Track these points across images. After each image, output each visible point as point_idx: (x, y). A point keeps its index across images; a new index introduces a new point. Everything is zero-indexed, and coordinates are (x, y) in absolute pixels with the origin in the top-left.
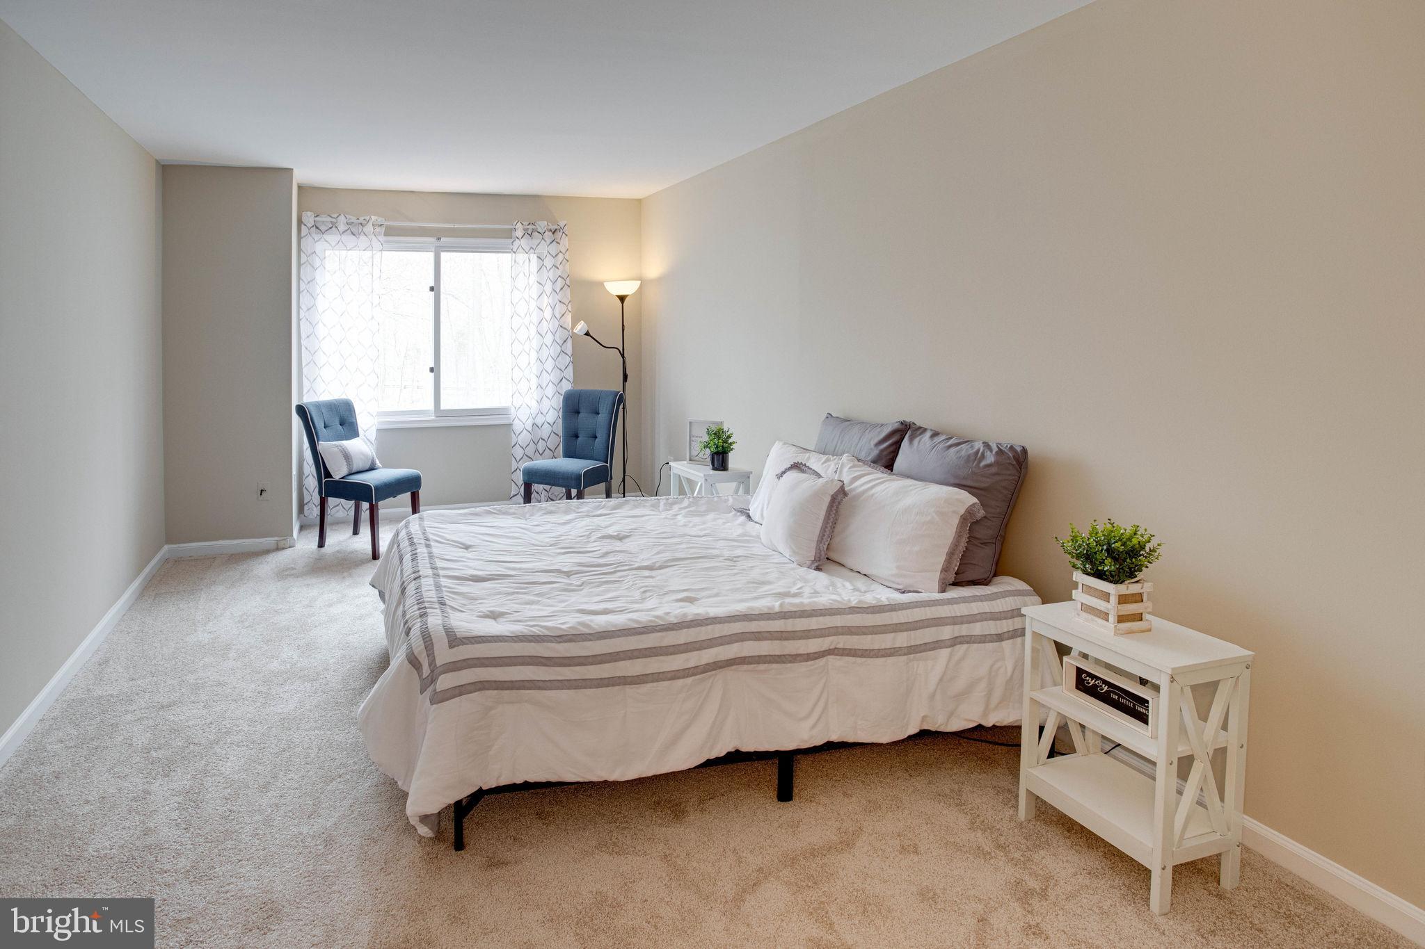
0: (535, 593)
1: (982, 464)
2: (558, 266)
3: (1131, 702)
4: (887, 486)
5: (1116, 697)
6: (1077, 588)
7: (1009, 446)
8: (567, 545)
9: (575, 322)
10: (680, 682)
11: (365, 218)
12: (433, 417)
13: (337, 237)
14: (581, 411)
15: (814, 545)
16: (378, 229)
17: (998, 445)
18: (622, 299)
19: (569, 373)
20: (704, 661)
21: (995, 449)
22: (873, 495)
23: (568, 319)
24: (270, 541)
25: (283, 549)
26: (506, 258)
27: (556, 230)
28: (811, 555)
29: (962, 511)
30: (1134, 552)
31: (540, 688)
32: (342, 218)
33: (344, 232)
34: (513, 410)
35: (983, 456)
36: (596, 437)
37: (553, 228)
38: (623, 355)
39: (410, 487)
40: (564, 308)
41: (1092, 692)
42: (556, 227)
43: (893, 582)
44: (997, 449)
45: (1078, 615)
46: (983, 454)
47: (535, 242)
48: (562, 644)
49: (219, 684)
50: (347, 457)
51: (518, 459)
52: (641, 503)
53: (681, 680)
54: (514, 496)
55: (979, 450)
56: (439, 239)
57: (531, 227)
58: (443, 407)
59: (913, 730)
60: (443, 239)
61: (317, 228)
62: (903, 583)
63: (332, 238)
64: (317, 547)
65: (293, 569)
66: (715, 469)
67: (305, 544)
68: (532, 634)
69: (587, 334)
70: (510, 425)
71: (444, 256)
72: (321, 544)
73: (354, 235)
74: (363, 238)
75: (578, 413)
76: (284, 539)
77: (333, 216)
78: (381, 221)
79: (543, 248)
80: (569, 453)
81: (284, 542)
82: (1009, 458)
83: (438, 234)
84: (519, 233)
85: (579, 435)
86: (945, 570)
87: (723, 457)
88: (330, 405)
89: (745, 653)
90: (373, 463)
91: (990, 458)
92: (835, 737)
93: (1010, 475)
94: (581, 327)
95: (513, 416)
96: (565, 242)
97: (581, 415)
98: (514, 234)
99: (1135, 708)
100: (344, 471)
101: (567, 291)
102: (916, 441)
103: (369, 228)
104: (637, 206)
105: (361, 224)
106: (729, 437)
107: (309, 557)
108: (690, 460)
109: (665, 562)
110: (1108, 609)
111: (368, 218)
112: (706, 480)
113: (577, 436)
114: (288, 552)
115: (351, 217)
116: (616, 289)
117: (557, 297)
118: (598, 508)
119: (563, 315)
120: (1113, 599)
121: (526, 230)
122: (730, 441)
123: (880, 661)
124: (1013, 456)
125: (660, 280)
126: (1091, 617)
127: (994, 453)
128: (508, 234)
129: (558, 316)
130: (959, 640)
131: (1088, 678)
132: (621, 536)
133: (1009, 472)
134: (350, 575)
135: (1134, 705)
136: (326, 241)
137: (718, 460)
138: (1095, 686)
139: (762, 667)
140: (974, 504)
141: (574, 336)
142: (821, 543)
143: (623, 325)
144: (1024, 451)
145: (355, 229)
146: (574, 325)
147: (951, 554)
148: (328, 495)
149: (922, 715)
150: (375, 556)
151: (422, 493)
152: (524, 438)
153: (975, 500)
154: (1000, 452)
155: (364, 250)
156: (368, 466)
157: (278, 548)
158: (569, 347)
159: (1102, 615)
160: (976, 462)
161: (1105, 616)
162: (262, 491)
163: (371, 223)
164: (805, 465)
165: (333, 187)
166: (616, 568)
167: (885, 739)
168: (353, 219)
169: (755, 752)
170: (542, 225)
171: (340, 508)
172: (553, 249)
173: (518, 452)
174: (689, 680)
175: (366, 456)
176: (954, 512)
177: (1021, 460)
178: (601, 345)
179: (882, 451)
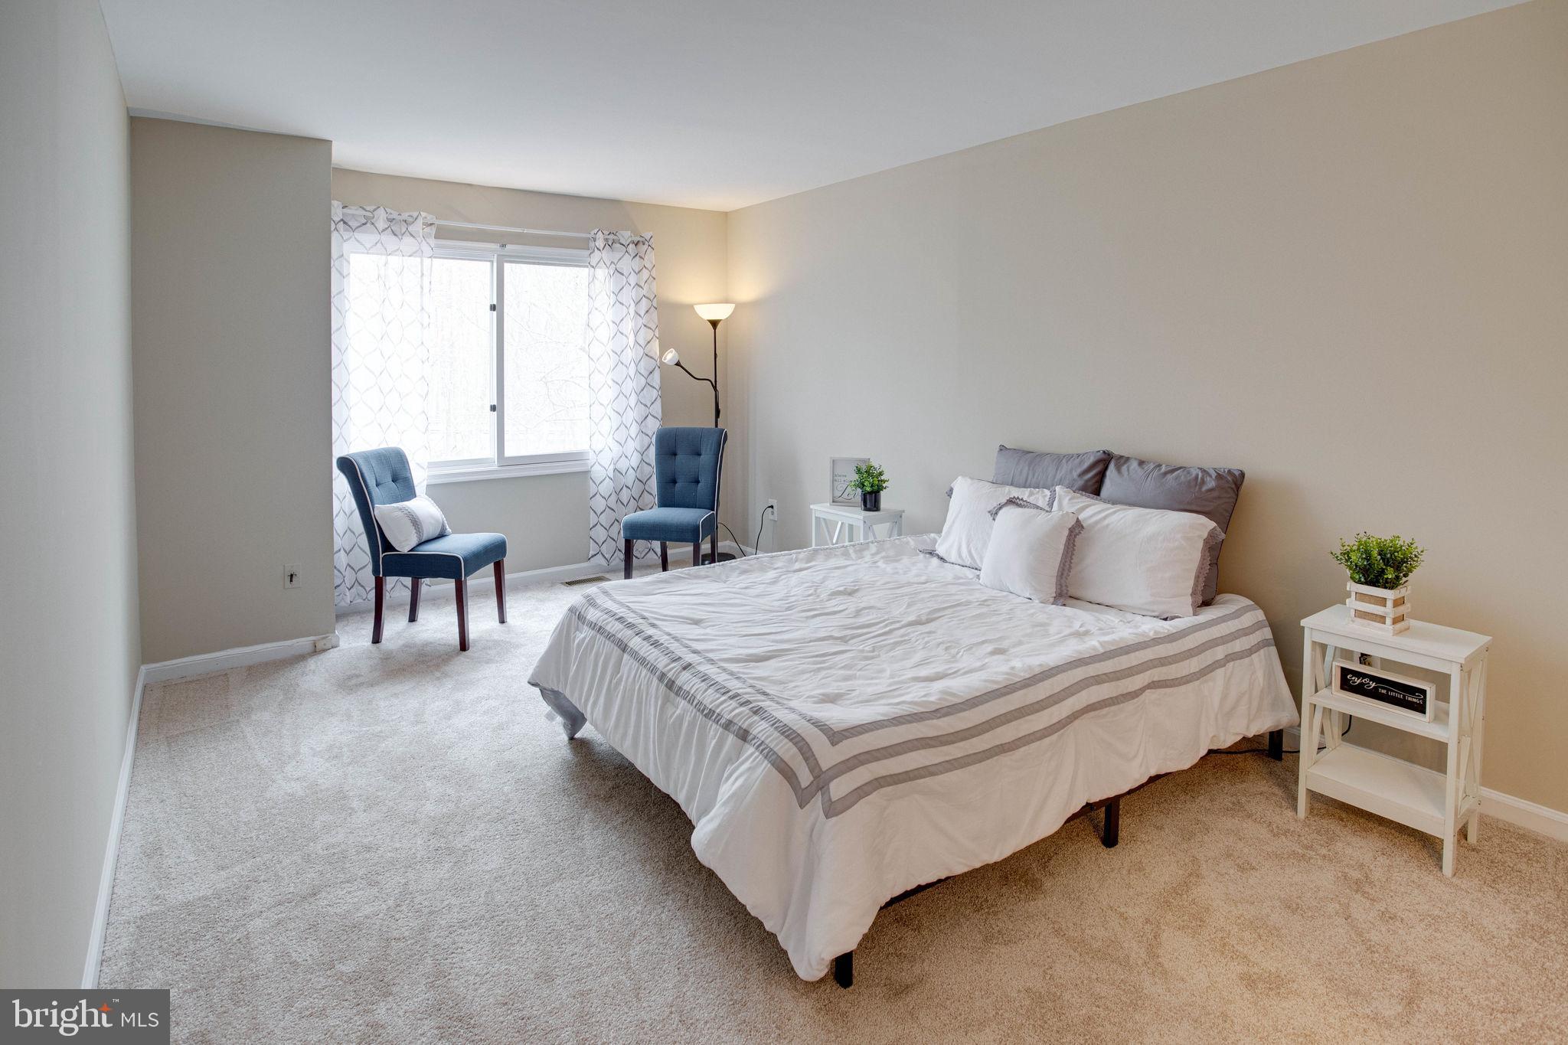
0: (840, 666)
1: (1204, 489)
2: (642, 286)
3: (1400, 694)
4: (1121, 516)
5: (1384, 691)
6: (1350, 597)
7: (1226, 471)
8: (806, 607)
9: (663, 350)
10: (1047, 741)
11: (411, 214)
12: (495, 467)
13: (375, 237)
14: (678, 452)
15: (1054, 580)
16: (427, 230)
17: (1215, 469)
18: (714, 324)
19: (657, 409)
20: (1064, 715)
21: (1214, 475)
22: (1108, 526)
23: (655, 346)
24: (303, 643)
25: (324, 650)
26: (584, 273)
27: (638, 242)
28: (1052, 591)
29: (1205, 535)
30: (1404, 561)
31: (932, 774)
32: (381, 213)
33: (384, 230)
34: (591, 456)
35: (1203, 482)
36: (698, 482)
37: (636, 239)
38: (715, 388)
39: (494, 555)
40: (650, 334)
41: (1359, 690)
42: (639, 239)
43: (1148, 610)
44: (1216, 474)
45: (1353, 621)
46: (1203, 479)
47: (618, 255)
48: (942, 719)
49: (368, 849)
50: (415, 522)
51: (599, 513)
52: (830, 553)
53: (1048, 738)
54: (592, 556)
55: (1198, 475)
56: (503, 246)
57: (611, 237)
58: (509, 452)
59: (1203, 752)
60: (508, 247)
61: (345, 223)
62: (1159, 609)
63: (367, 238)
64: (370, 643)
65: (357, 676)
66: (867, 509)
67: (353, 639)
68: (909, 713)
69: (678, 364)
70: (586, 473)
71: (507, 266)
72: (377, 639)
73: (395, 235)
74: (407, 239)
75: (675, 454)
76: (324, 638)
77: (368, 208)
78: (431, 218)
79: (627, 264)
80: (666, 501)
81: (324, 641)
82: (1228, 482)
83: (503, 240)
84: (600, 243)
85: (678, 481)
86: (1193, 594)
87: (875, 496)
88: (380, 456)
89: (1094, 699)
90: (443, 529)
91: (1211, 483)
92: (1153, 772)
93: (1229, 498)
94: (670, 356)
95: (590, 462)
96: (650, 258)
97: (678, 457)
98: (592, 244)
99: (1410, 698)
100: (414, 542)
101: (654, 314)
102: (1124, 468)
103: (417, 227)
104: (723, 222)
105: (405, 221)
106: (881, 474)
107: (370, 658)
108: (833, 502)
109: (930, 613)
110: (1385, 613)
111: (415, 214)
112: (865, 522)
113: (674, 482)
114: (332, 654)
115: (392, 212)
116: (708, 312)
117: (640, 321)
118: (791, 562)
119: (649, 342)
120: (1390, 604)
121: (606, 240)
122: (883, 478)
123: (1183, 688)
124: (1233, 480)
125: (755, 304)
126: (1366, 622)
127: (1214, 477)
128: (585, 244)
129: (643, 343)
130: (1228, 658)
131: (1353, 678)
132: (849, 591)
133: (1229, 496)
134: (446, 675)
135: (1404, 696)
136: (358, 241)
137: (871, 500)
138: (1362, 684)
139: (1105, 711)
140: (1215, 527)
141: (662, 366)
142: (1062, 578)
143: (715, 354)
144: (1243, 475)
145: (398, 227)
146: (662, 352)
147: (1197, 577)
148: (387, 573)
149: (1211, 736)
150: (464, 646)
151: (507, 562)
152: (606, 488)
153: (1213, 524)
154: (1219, 476)
155: (410, 256)
156: (437, 533)
157: (316, 651)
158: (656, 379)
159: (1378, 619)
160: (1198, 487)
161: (1382, 619)
162: (292, 576)
163: (420, 221)
164: (1022, 499)
165: (365, 170)
166: (886, 626)
167: (1186, 766)
168: (395, 215)
169: (1100, 801)
170: (626, 236)
171: (398, 588)
172: (637, 264)
173: (599, 504)
174: (1055, 737)
175: (437, 521)
176: (1199, 536)
177: (1239, 483)
178: (694, 377)
179: (1087, 481)
